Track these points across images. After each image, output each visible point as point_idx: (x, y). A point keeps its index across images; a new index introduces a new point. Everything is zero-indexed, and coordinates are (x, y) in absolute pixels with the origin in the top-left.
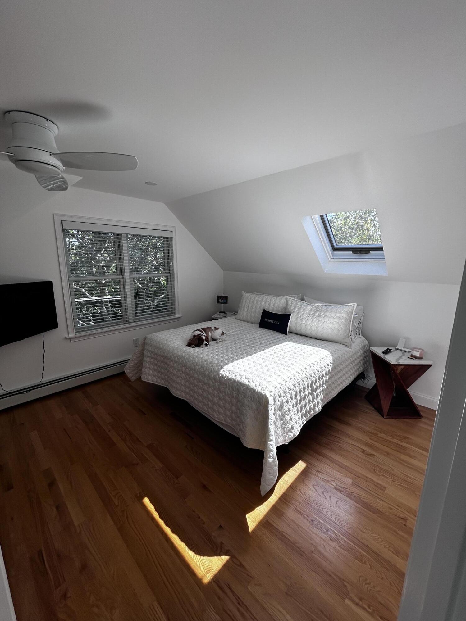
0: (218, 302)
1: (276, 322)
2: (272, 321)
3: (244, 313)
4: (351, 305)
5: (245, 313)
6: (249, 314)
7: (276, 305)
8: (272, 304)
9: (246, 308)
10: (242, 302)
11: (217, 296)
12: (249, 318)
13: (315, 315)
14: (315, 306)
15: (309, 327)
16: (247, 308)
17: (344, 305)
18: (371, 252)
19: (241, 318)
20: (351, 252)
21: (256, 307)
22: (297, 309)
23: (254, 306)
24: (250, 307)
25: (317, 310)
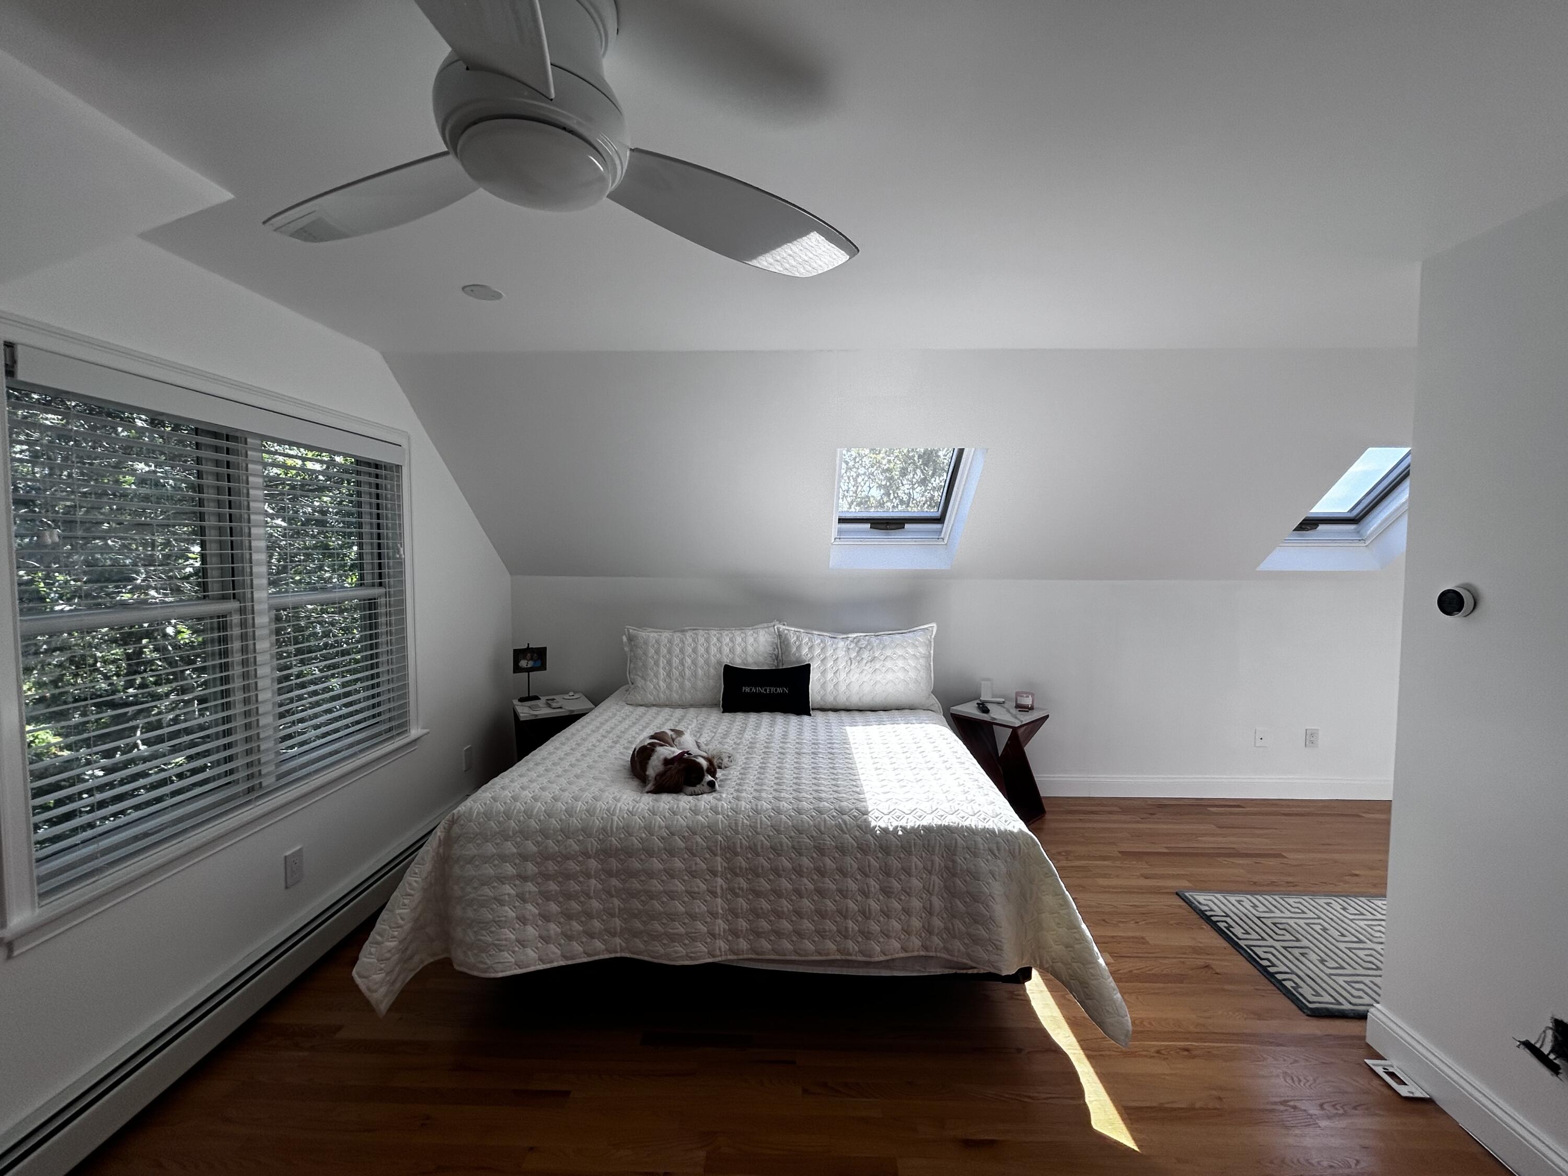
0: (517, 669)
1: (779, 690)
2: (766, 690)
3: (658, 683)
4: (927, 629)
5: (662, 683)
6: (675, 685)
7: (750, 649)
8: (738, 650)
9: (661, 671)
10: (645, 654)
11: (514, 650)
12: (675, 696)
13: (862, 659)
14: (850, 639)
15: (855, 688)
16: (664, 669)
17: (912, 630)
18: (907, 526)
19: (651, 698)
20: (869, 525)
21: (694, 663)
22: (817, 651)
23: (689, 661)
24: (674, 665)
25: (861, 648)
